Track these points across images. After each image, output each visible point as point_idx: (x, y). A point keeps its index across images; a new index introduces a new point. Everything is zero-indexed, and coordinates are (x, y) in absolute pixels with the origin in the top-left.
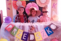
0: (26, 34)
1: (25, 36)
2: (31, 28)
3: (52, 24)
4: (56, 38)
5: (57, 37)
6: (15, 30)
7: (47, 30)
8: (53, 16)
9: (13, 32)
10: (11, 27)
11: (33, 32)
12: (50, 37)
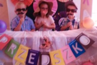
0: (35, 55)
1: (33, 59)
2: (44, 42)
3: (83, 34)
4: (89, 61)
5: (92, 58)
6: (13, 46)
7: (73, 46)
8: (84, 19)
9: (9, 50)
10: (4, 40)
11: (47, 51)
12: (79, 60)
